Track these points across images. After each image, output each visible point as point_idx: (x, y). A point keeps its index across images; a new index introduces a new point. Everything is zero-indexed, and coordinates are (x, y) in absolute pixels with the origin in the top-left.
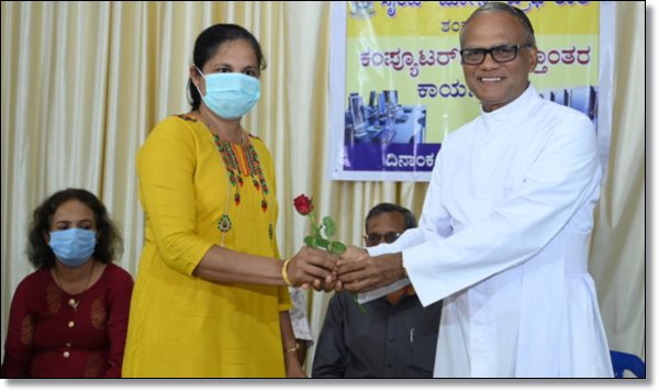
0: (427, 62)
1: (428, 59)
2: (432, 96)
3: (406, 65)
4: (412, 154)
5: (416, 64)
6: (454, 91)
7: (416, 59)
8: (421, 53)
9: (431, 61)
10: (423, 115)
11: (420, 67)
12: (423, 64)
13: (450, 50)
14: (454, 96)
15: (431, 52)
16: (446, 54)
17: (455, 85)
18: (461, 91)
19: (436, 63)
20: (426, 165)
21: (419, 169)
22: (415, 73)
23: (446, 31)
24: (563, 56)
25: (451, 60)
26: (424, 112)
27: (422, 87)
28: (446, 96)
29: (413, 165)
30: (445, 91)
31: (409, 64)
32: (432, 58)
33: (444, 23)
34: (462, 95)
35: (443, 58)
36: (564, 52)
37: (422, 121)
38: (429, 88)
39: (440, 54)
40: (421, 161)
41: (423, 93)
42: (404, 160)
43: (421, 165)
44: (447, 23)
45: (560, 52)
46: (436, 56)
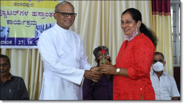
0: (9, 14)
1: (10, 13)
2: (11, 24)
3: (3, 15)
4: (5, 40)
5: (6, 14)
6: (18, 23)
7: (6, 13)
8: (8, 11)
9: (11, 14)
10: (8, 29)
11: (7, 15)
12: (8, 14)
13: (16, 11)
14: (18, 24)
15: (11, 11)
16: (15, 12)
17: (18, 21)
18: (20, 23)
19: (12, 14)
20: (9, 44)
21: (7, 45)
22: (6, 17)
23: (15, 5)
24: (49, 14)
25: (17, 14)
26: (9, 28)
27: (8, 21)
28: (15, 24)
29: (5, 44)
30: (15, 22)
31: (4, 14)
32: (11, 13)
33: (15, 3)
34: (20, 24)
35: (15, 13)
36: (50, 13)
37: (8, 31)
38: (10, 22)
39: (14, 12)
40: (8, 42)
41: (8, 23)
42: (3, 42)
43: (8, 44)
44: (16, 3)
45: (48, 13)
46: (12, 12)
